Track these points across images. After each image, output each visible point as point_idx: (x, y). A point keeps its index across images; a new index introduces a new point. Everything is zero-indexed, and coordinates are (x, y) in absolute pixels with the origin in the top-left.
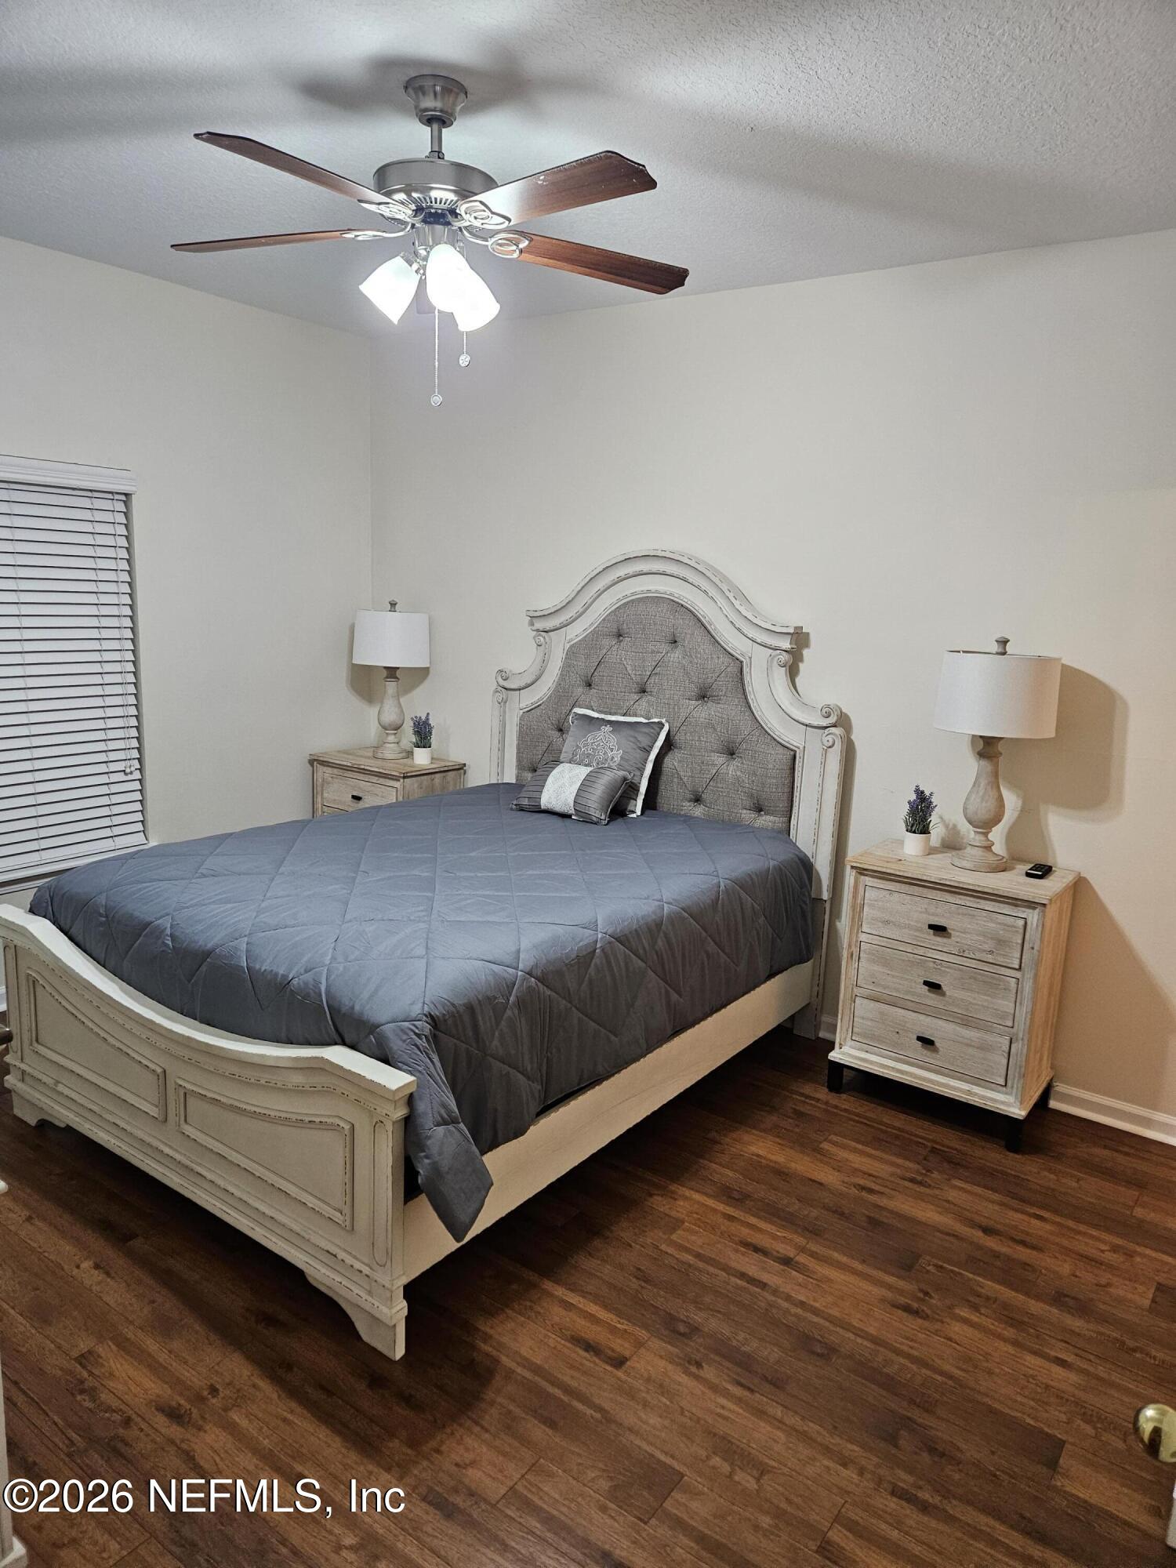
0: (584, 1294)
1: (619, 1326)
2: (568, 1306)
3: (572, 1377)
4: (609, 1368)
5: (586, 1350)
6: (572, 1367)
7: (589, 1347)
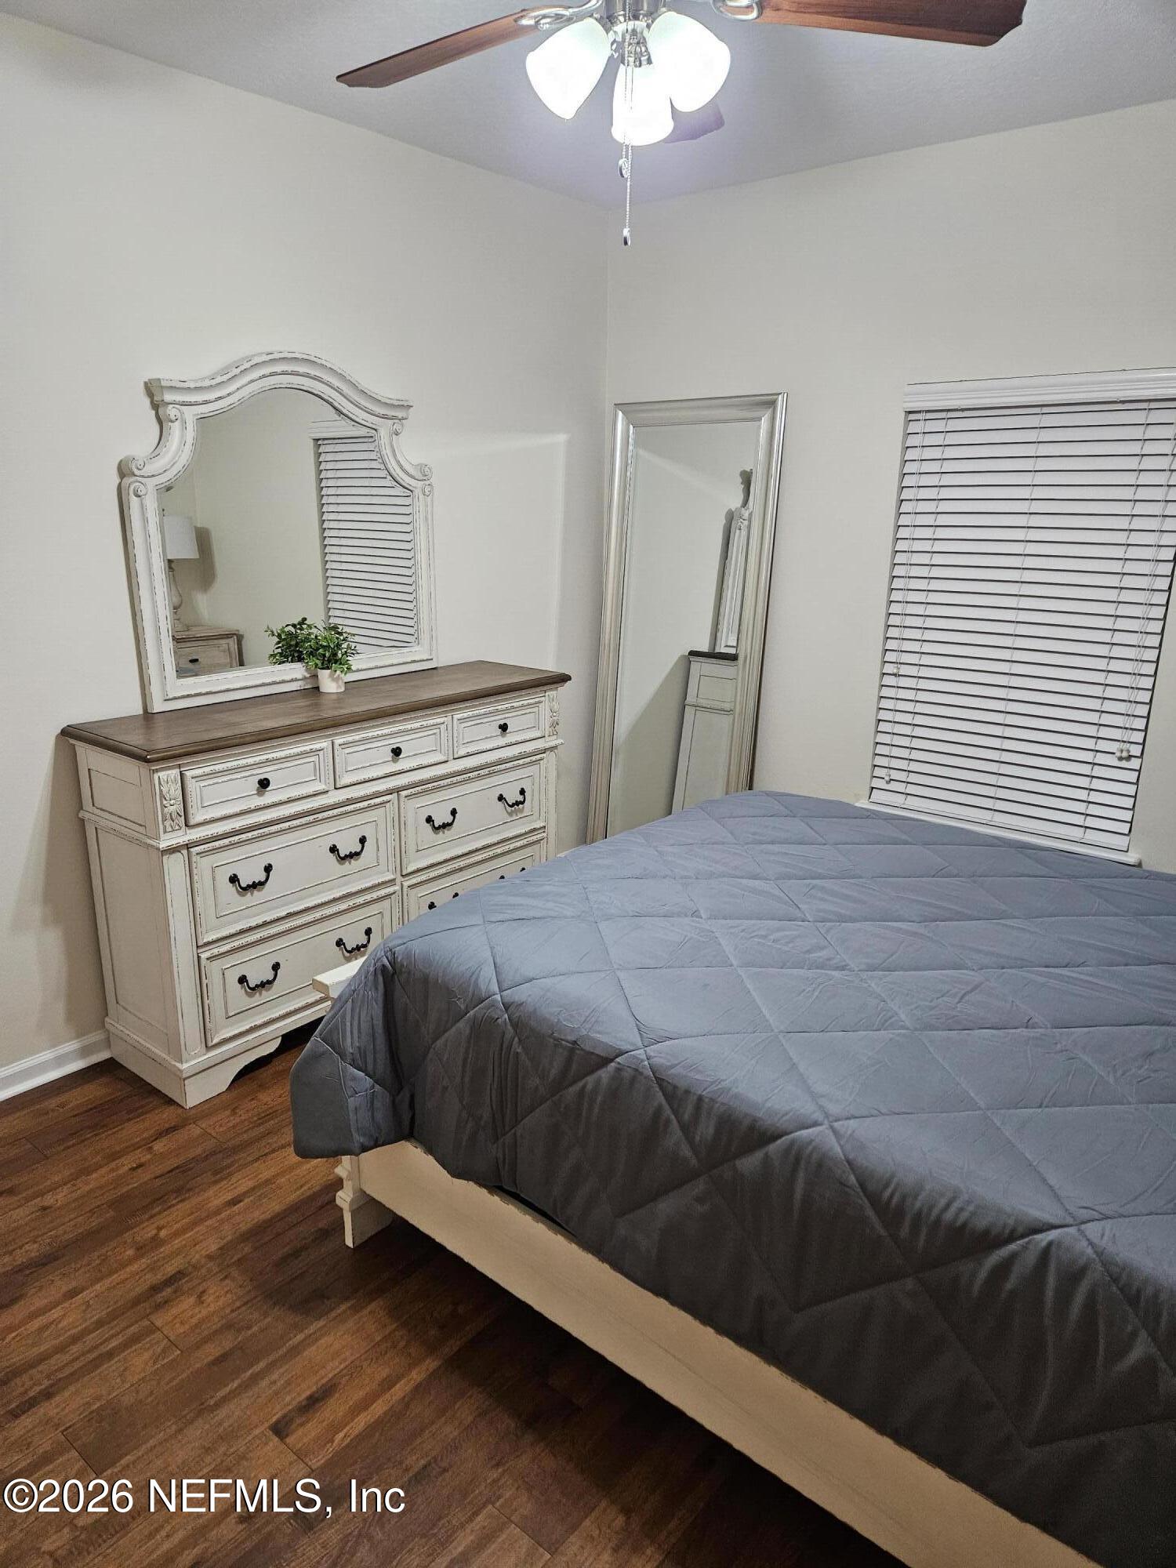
0: (406, 1403)
1: (341, 1435)
2: (388, 1384)
3: (275, 1382)
4: (274, 1419)
5: (310, 1398)
6: (288, 1383)
7: (313, 1403)
